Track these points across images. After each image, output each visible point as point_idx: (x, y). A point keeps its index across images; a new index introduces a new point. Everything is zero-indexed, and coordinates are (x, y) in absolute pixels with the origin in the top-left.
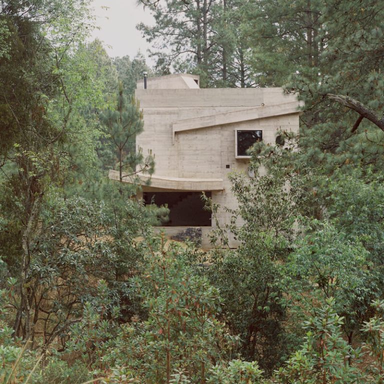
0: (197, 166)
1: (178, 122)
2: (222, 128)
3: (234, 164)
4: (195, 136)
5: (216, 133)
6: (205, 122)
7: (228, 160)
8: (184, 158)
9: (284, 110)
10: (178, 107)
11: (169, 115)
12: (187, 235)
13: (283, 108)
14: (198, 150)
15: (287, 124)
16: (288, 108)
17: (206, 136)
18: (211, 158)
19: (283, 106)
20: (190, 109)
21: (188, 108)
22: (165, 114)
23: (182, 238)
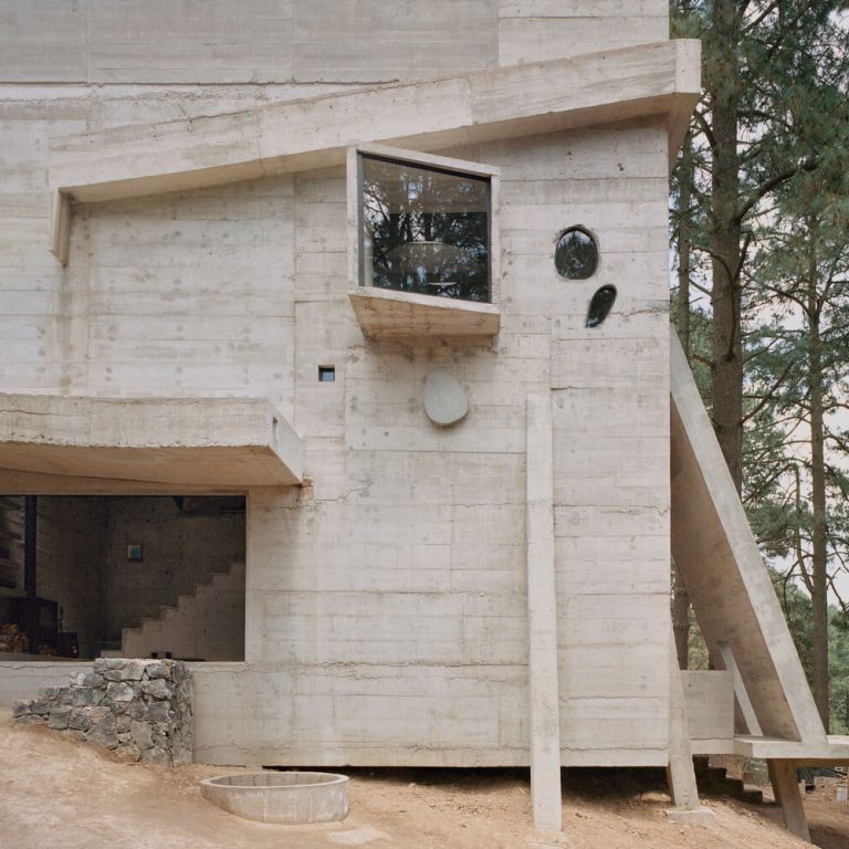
0: (179, 370)
1: (75, 141)
2: (298, 192)
3: (355, 359)
4: (170, 227)
5: (273, 214)
6: (213, 140)
7: (328, 341)
8: (112, 329)
9: (598, 86)
10: (88, 85)
11: (42, 124)
12: (90, 701)
13: (593, 78)
14: (187, 295)
15: (613, 171)
16: (618, 75)
17: (225, 226)
18: (247, 330)
19: (595, 64)
20: (146, 97)
21: (135, 91)
22: (27, 117)
23: (62, 717)
